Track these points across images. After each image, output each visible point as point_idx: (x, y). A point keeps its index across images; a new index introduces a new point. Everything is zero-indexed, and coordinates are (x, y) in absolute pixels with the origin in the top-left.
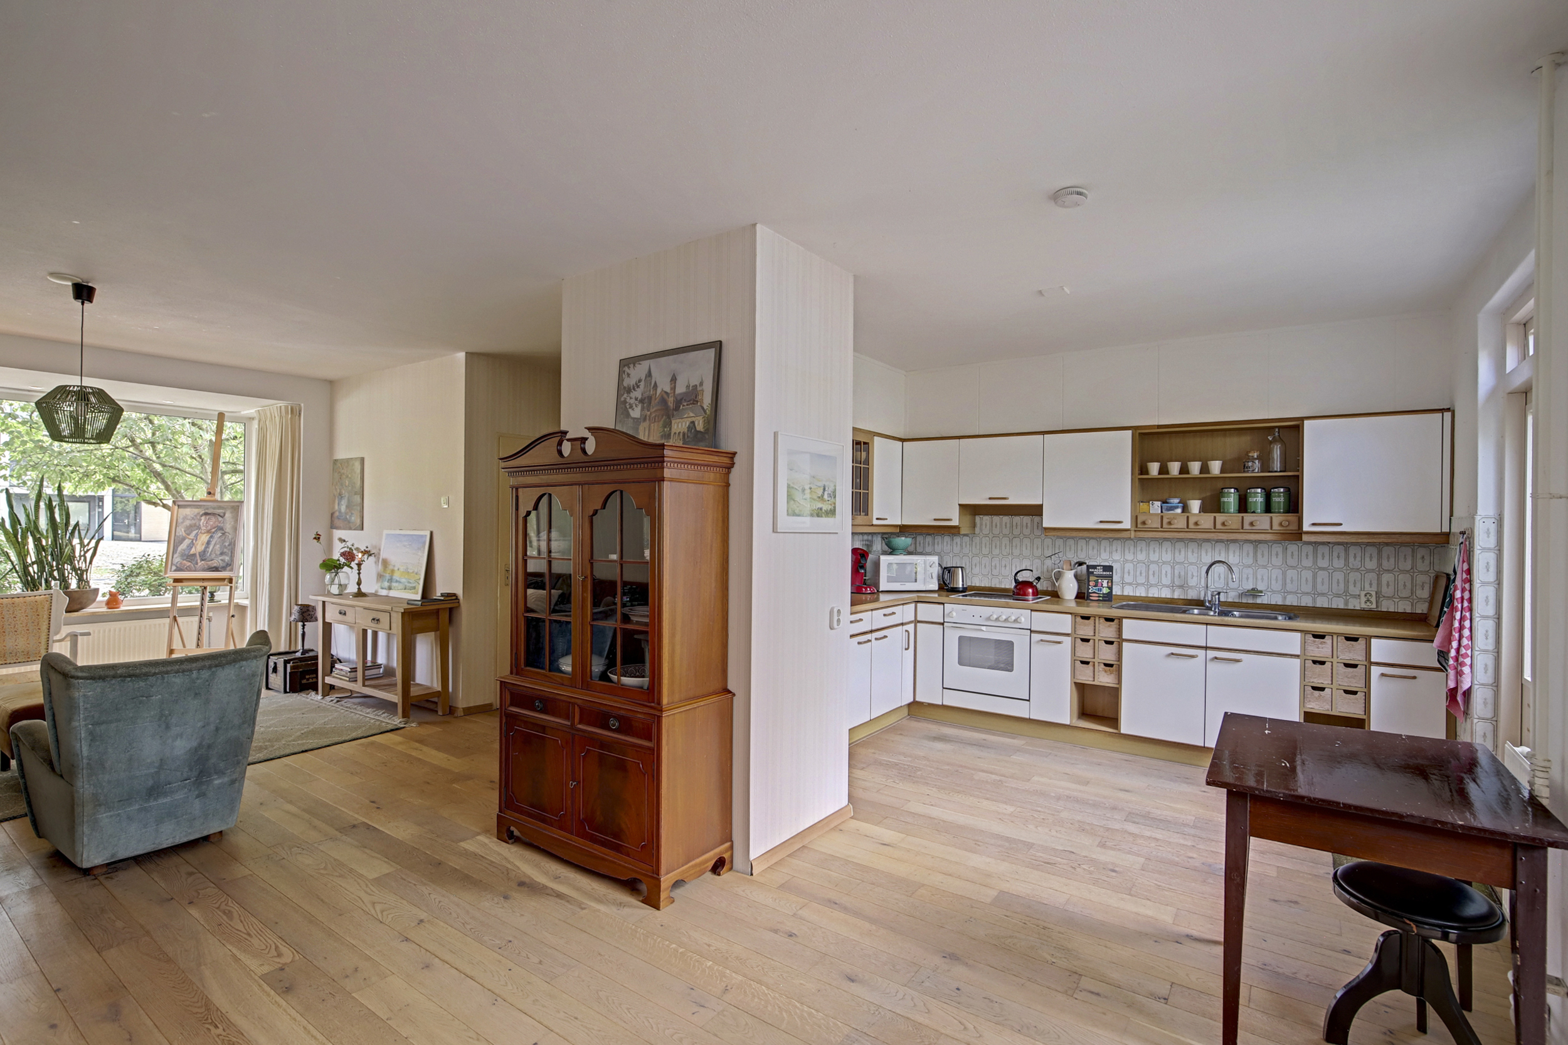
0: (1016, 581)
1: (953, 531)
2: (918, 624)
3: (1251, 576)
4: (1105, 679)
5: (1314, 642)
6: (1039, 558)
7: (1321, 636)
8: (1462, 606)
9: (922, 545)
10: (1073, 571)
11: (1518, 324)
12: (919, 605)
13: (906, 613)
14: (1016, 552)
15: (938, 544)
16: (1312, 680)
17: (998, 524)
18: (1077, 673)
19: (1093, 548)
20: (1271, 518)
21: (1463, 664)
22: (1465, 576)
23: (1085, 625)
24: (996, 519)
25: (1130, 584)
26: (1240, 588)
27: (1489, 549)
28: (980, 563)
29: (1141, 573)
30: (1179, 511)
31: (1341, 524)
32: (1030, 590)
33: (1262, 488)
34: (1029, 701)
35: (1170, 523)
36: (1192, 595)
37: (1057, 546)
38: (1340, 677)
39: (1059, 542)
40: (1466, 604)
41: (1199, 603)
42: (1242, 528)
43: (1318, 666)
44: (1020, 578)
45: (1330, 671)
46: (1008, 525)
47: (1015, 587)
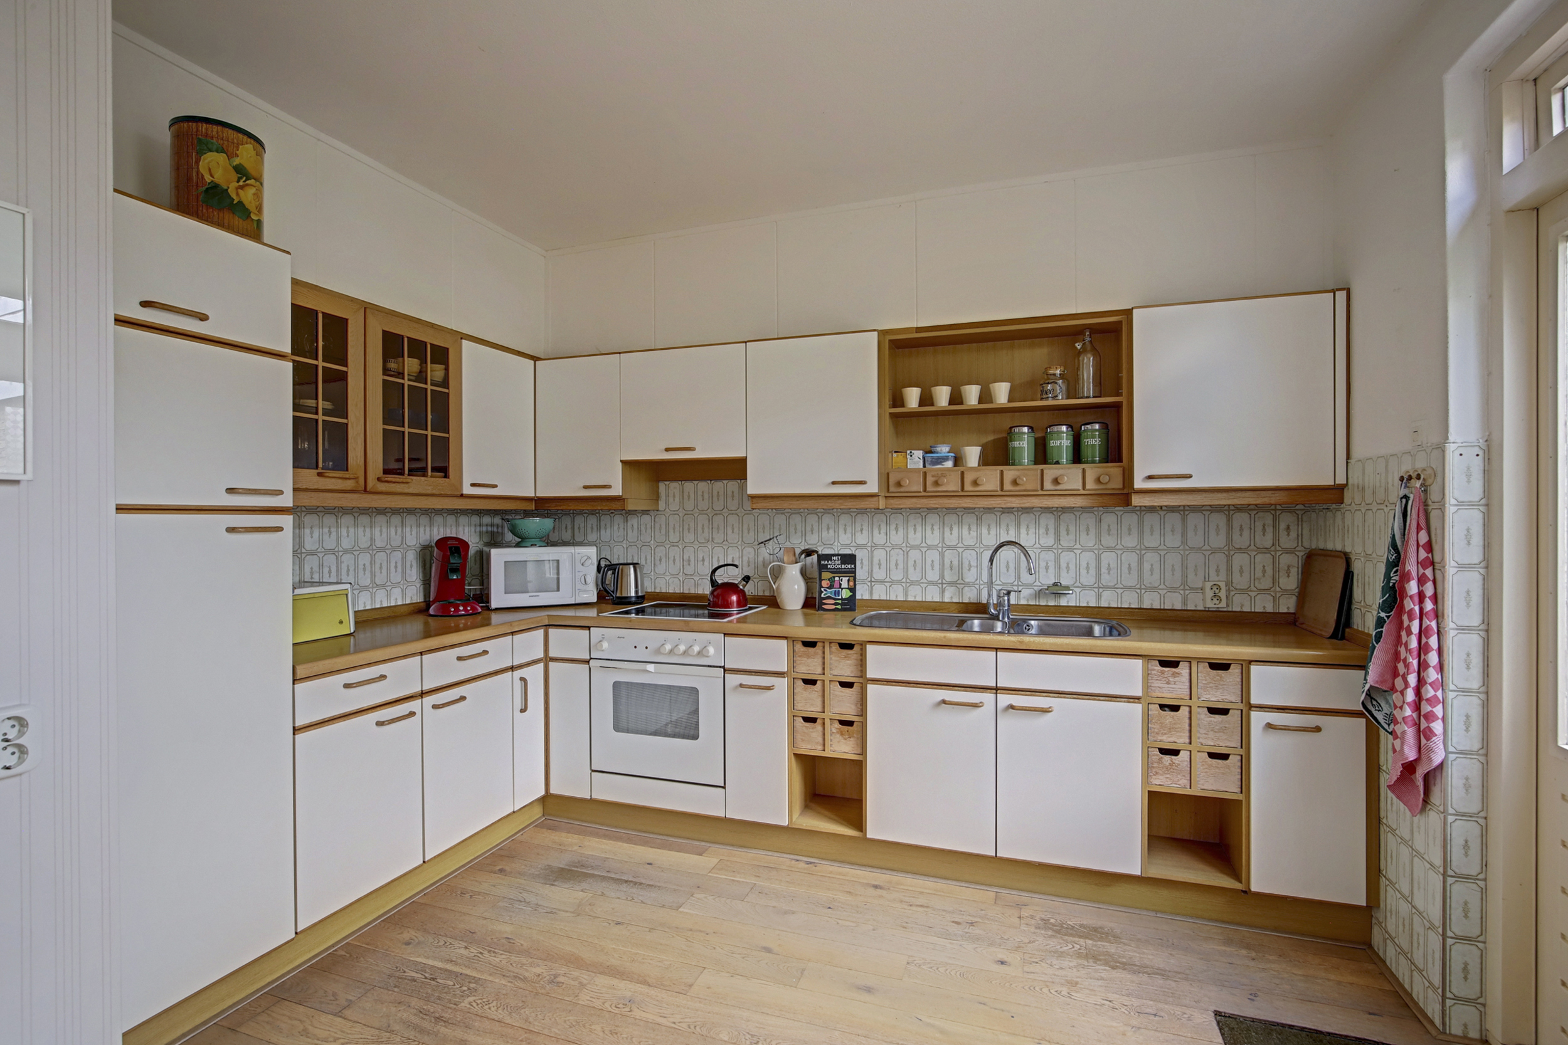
0: (713, 582)
1: (614, 505)
2: (551, 664)
3: (1051, 564)
4: (841, 747)
5: (1163, 673)
6: (750, 545)
7: (1169, 663)
8: (1421, 610)
9: (582, 530)
10: (799, 565)
11: (1523, 80)
12: (551, 631)
13: (531, 644)
14: (719, 537)
15: (606, 529)
16: (1160, 738)
17: (692, 496)
18: (798, 737)
19: (828, 528)
20: (1084, 471)
21: (1430, 717)
22: (1423, 554)
23: (809, 657)
24: (689, 486)
25: (882, 582)
26: (1037, 583)
27: (1471, 505)
28: (667, 556)
29: (897, 565)
30: (949, 464)
31: (1190, 476)
32: (734, 598)
33: (1069, 426)
34: (724, 787)
35: (936, 483)
36: (969, 596)
37: (777, 526)
38: (1202, 731)
39: (780, 520)
40: (1429, 606)
41: (979, 609)
42: (1042, 489)
43: (1169, 714)
44: (722, 577)
45: (1187, 721)
46: (706, 496)
47: (712, 593)
